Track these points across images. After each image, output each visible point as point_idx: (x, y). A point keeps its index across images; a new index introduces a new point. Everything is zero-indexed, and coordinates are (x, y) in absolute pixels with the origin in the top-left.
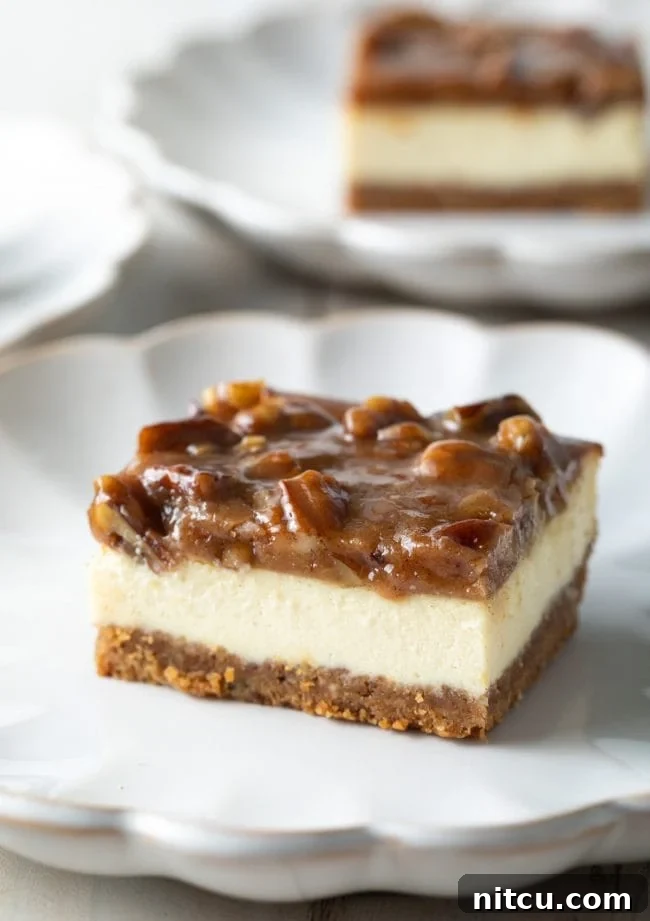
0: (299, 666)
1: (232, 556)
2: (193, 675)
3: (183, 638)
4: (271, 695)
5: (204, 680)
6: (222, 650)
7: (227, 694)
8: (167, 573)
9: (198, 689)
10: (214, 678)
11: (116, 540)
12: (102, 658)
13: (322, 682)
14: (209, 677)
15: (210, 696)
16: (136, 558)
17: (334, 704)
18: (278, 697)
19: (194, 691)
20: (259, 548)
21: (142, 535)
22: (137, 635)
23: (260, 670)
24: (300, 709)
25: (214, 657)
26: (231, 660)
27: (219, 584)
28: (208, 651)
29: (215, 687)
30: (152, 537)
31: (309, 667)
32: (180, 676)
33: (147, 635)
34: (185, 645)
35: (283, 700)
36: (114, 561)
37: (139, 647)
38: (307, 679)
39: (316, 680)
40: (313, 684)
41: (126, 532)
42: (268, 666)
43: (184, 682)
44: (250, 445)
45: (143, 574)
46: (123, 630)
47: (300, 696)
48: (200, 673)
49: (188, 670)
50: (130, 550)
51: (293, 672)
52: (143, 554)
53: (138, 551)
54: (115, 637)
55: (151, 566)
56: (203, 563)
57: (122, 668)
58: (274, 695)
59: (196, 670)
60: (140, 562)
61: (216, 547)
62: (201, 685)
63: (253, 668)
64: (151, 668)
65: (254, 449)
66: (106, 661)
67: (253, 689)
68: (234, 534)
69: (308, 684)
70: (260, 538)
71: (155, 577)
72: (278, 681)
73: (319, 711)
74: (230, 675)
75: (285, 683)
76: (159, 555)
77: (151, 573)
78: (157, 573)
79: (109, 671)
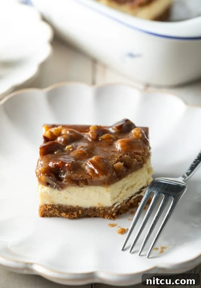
0: (100, 207)
1: (81, 184)
2: (69, 213)
3: (66, 205)
4: (91, 215)
5: (72, 214)
6: (77, 206)
7: (79, 217)
8: (63, 190)
9: (71, 217)
10: (75, 213)
11: (48, 184)
12: (42, 213)
13: (106, 210)
14: (74, 213)
15: (75, 218)
16: (53, 188)
17: (109, 215)
18: (93, 215)
20: (88, 181)
21: (56, 182)
22: (53, 206)
23: (88, 210)
24: (99, 217)
25: (75, 208)
26: (80, 208)
27: (78, 191)
28: (73, 207)
29: (76, 215)
30: (59, 182)
31: (103, 207)
33: (56, 206)
34: (67, 206)
35: (94, 216)
36: (46, 189)
37: (54, 209)
38: (102, 210)
39: (104, 210)
40: (104, 211)
41: (50, 182)
42: (91, 208)
43: (67, 216)
44: (68, 148)
45: (56, 192)
46: (49, 205)
47: (99, 214)
48: (71, 212)
49: (68, 212)
50: (52, 186)
51: (98, 209)
52: (56, 187)
53: (55, 186)
54: (47, 207)
55: (58, 189)
56: (73, 187)
57: (48, 214)
58: (92, 215)
60: (55, 188)
61: (76, 182)
62: (72, 216)
63: (86, 209)
64: (57, 214)
65: (71, 150)
66: (43, 213)
67: (86, 214)
68: (82, 178)
69: (102, 211)
70: (89, 179)
71: (59, 192)
72: (93, 212)
73: (106, 217)
74: (80, 212)
75: (95, 212)
76: (61, 187)
77: (58, 191)
78: (59, 190)
79: (44, 215)
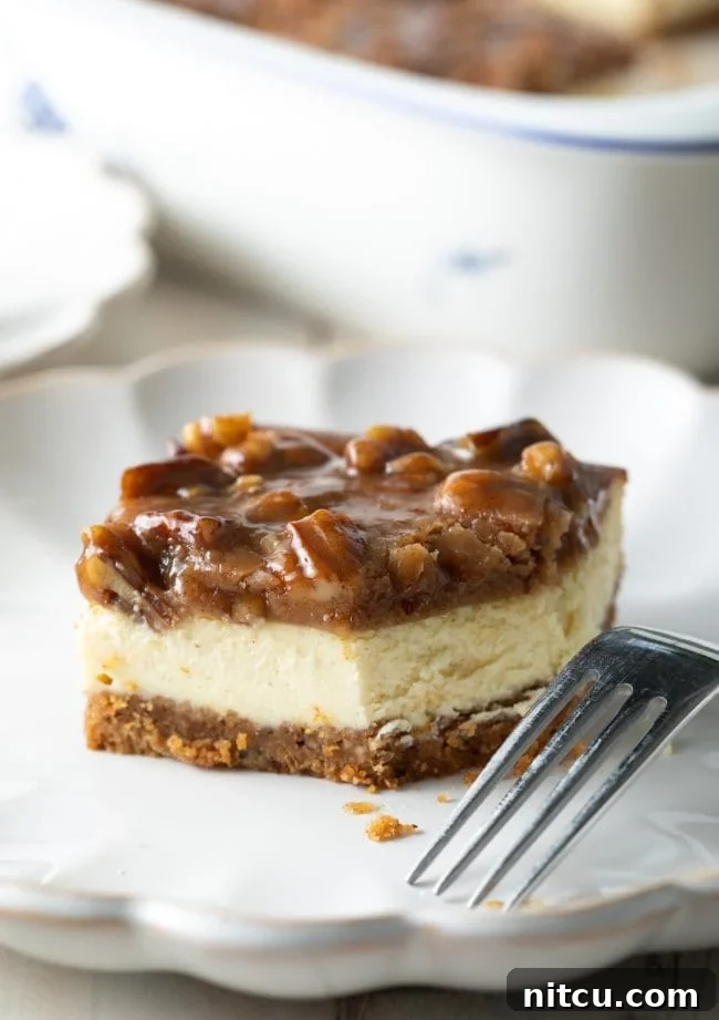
0: (321, 728)
1: (243, 610)
2: (199, 743)
3: (187, 703)
4: (288, 762)
5: (212, 748)
6: (232, 714)
7: (239, 763)
8: (169, 632)
9: (205, 758)
10: (223, 746)
11: (110, 597)
12: (93, 729)
13: (347, 745)
14: (217, 745)
15: (220, 767)
16: (133, 617)
17: (360, 768)
18: (296, 763)
19: (201, 762)
20: (271, 598)
21: (141, 590)
22: (134, 701)
23: (275, 734)
24: (322, 776)
25: (223, 722)
26: (243, 725)
27: (230, 640)
28: (215, 716)
29: (225, 757)
30: (152, 592)
31: (333, 729)
32: (184, 745)
33: (146, 702)
34: (190, 710)
35: (302, 767)
36: (109, 620)
37: (137, 716)
38: (330, 743)
39: (340, 743)
40: (337, 748)
41: (121, 588)
42: (285, 730)
43: (190, 752)
44: (245, 486)
45: (142, 634)
46: (118, 698)
47: (322, 762)
48: (208, 741)
49: (193, 739)
50: (127, 608)
51: (314, 735)
52: (142, 612)
53: (136, 608)
54: (110, 704)
55: (151, 625)
56: (211, 619)
57: (117, 739)
58: (292, 762)
59: (202, 738)
60: (138, 621)
61: (223, 600)
62: (210, 754)
63: (268, 733)
64: (151, 738)
65: (251, 490)
66: (98, 732)
67: (268, 756)
68: (244, 585)
69: (332, 748)
70: (274, 589)
71: (155, 637)
72: (296, 746)
73: (344, 777)
74: (242, 741)
75: (304, 747)
76: (160, 612)
77: (151, 632)
78: (157, 631)
79: (101, 744)
